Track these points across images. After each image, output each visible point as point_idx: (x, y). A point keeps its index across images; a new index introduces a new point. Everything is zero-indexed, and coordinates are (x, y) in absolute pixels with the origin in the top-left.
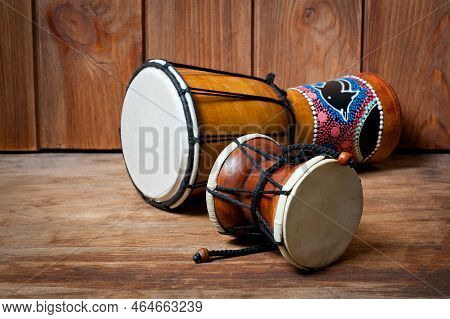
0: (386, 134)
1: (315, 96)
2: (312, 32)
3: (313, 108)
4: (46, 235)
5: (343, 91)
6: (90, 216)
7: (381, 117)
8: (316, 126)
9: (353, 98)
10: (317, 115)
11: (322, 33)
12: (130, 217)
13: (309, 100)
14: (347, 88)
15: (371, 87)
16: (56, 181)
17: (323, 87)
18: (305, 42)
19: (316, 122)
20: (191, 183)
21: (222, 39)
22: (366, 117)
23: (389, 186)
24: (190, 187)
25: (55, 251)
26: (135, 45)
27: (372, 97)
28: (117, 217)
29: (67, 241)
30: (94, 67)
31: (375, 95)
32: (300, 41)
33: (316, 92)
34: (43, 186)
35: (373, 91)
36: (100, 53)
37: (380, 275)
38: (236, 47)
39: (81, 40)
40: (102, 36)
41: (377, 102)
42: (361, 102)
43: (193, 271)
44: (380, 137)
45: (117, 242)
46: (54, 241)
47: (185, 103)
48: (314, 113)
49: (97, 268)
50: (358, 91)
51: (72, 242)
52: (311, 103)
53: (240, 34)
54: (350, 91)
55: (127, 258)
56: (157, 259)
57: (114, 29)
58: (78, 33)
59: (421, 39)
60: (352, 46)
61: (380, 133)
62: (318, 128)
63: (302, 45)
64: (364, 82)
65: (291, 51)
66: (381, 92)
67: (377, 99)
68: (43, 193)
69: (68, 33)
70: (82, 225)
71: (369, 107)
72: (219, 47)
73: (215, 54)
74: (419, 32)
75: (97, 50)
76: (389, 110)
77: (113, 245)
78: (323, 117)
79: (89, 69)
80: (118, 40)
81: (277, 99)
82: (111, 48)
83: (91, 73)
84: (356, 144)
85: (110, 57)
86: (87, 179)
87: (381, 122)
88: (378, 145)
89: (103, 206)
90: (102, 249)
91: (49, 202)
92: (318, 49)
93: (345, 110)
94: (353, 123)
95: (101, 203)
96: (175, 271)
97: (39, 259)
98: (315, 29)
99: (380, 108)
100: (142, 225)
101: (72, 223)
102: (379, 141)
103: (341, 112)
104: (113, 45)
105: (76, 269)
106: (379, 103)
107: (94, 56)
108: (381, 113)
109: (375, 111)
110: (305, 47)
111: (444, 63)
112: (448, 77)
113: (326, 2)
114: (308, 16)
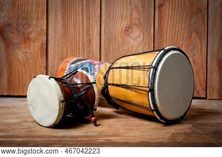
2: (129, 39)
6: (12, 121)
11: (134, 39)
18: (126, 44)
21: (85, 41)
26: (42, 44)
30: (22, 55)
32: (123, 43)
36: (25, 48)
38: (92, 46)
39: (16, 41)
40: (26, 39)
53: (94, 39)
57: (32, 36)
58: (15, 38)
59: (182, 43)
63: (124, 45)
65: (119, 48)
72: (84, 45)
73: (82, 49)
75: (24, 46)
79: (19, 55)
80: (34, 41)
82: (30, 45)
83: (21, 58)
85: (30, 50)
89: (20, 117)
92: (133, 47)
96: (51, 142)
98: (131, 37)
101: (3, 123)
104: (32, 44)
107: (22, 49)
110: (126, 46)
111: (194, 55)
112: (196, 60)
113: (136, 24)
114: (128, 31)
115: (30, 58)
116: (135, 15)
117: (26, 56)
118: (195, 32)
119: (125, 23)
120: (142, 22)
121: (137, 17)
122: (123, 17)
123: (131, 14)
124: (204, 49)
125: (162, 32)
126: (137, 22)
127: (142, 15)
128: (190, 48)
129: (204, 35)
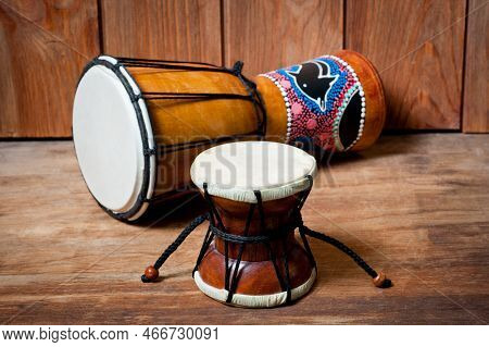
0: (369, 122)
1: (288, 84)
2: (289, 3)
3: (286, 99)
5: (321, 76)
6: (41, 231)
7: (363, 104)
8: (290, 119)
9: (331, 84)
10: (290, 107)
11: (300, 3)
12: (85, 232)
13: (282, 89)
14: (325, 73)
15: (352, 70)
17: (298, 72)
18: (280, 14)
19: (289, 115)
20: (148, 197)
21: (187, 12)
22: (346, 105)
23: (371, 181)
24: (147, 201)
26: (90, 21)
27: (353, 81)
28: (70, 233)
29: (14, 267)
30: (45, 47)
31: (356, 79)
32: (275, 13)
33: (290, 80)
35: (354, 75)
36: (51, 30)
37: (350, 306)
38: (204, 21)
39: (28, 17)
40: (52, 11)
41: (358, 87)
42: (340, 89)
43: (148, 306)
44: (362, 126)
47: (138, 110)
48: (287, 104)
49: (43, 304)
50: (337, 76)
51: (19, 267)
52: (284, 94)
53: (208, 6)
54: (329, 76)
55: (77, 289)
56: (110, 290)
57: (65, 3)
58: (25, 9)
60: (333, 17)
61: (362, 121)
62: (292, 122)
63: (277, 17)
64: (345, 64)
65: (265, 25)
66: (363, 76)
67: (358, 84)
69: (14, 8)
70: (31, 244)
71: (350, 93)
72: (184, 21)
73: (181, 30)
75: (47, 27)
76: (371, 95)
77: (63, 272)
78: (298, 108)
79: (39, 49)
80: (70, 15)
81: (245, 94)
82: (63, 25)
83: (42, 54)
84: (336, 135)
85: (62, 34)
86: (40, 178)
87: (363, 110)
88: (360, 134)
89: (55, 216)
92: (296, 22)
93: (323, 99)
94: (331, 112)
95: (53, 213)
96: (128, 307)
99: (362, 93)
100: (97, 243)
102: (360, 130)
103: (318, 101)
104: (66, 23)
106: (360, 88)
107: (45, 34)
108: (363, 99)
109: (357, 98)
110: (281, 20)
112: (440, 49)
115: (64, 53)
117: (54, 49)
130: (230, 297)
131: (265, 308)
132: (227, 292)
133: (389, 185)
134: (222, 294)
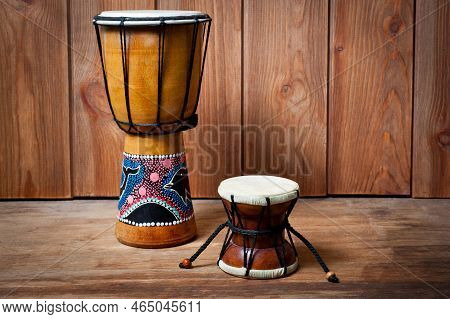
2: (289, 103)
4: (93, 262)
11: (296, 104)
16: (91, 222)
18: (283, 112)
21: (218, 109)
25: (103, 272)
29: (110, 265)
32: (279, 111)
34: (83, 226)
45: (148, 265)
46: (100, 266)
51: (114, 265)
53: (233, 105)
59: (373, 109)
60: (320, 115)
68: (84, 231)
69: (97, 104)
72: (216, 115)
74: (372, 103)
79: (113, 133)
83: (115, 136)
90: (137, 271)
91: (90, 238)
92: (294, 117)
97: (92, 278)
98: (291, 101)
101: (111, 253)
105: (121, 284)
110: (283, 115)
111: (392, 128)
112: (395, 137)
113: (299, 80)
114: (286, 91)
116: (297, 64)
118: (393, 92)
119: (281, 79)
120: (309, 76)
121: (301, 68)
122: (277, 69)
123: (291, 64)
124: (408, 118)
125: (340, 93)
126: (300, 76)
127: (308, 65)
128: (386, 117)
129: (408, 96)
130: (248, 272)
131: (271, 279)
132: (245, 269)
133: (363, 225)
134: (242, 271)
